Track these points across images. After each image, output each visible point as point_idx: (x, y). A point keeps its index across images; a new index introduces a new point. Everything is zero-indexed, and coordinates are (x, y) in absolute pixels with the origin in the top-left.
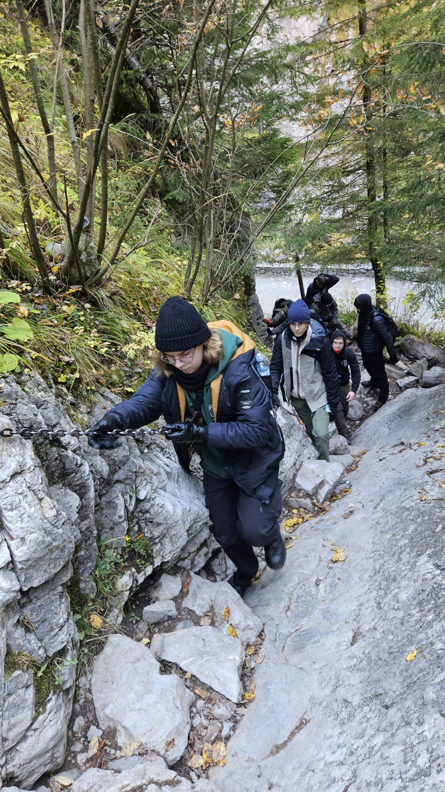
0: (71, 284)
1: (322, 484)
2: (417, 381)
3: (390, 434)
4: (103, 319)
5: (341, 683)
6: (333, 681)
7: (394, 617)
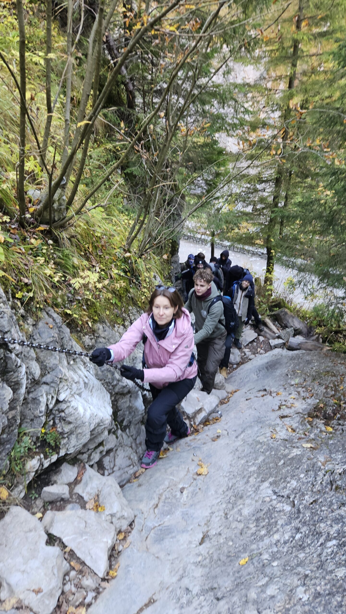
0: (42, 223)
1: (200, 410)
2: (284, 344)
3: (257, 380)
4: (60, 254)
5: (186, 574)
6: (181, 572)
7: (236, 528)
